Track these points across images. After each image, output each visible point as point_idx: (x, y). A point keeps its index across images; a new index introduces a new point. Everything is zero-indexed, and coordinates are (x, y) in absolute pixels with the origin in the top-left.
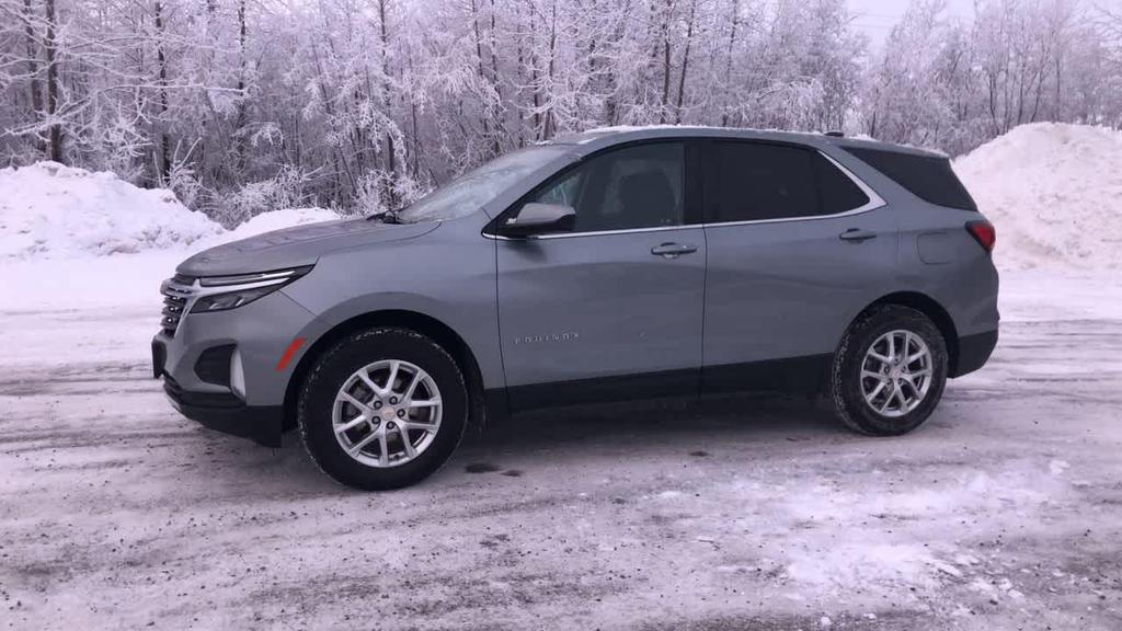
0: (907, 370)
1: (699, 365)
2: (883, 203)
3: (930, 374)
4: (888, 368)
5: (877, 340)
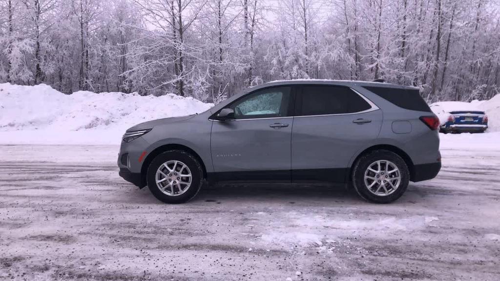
0: (388, 177)
1: (290, 169)
2: (377, 108)
3: (400, 179)
4: (378, 176)
5: (373, 164)
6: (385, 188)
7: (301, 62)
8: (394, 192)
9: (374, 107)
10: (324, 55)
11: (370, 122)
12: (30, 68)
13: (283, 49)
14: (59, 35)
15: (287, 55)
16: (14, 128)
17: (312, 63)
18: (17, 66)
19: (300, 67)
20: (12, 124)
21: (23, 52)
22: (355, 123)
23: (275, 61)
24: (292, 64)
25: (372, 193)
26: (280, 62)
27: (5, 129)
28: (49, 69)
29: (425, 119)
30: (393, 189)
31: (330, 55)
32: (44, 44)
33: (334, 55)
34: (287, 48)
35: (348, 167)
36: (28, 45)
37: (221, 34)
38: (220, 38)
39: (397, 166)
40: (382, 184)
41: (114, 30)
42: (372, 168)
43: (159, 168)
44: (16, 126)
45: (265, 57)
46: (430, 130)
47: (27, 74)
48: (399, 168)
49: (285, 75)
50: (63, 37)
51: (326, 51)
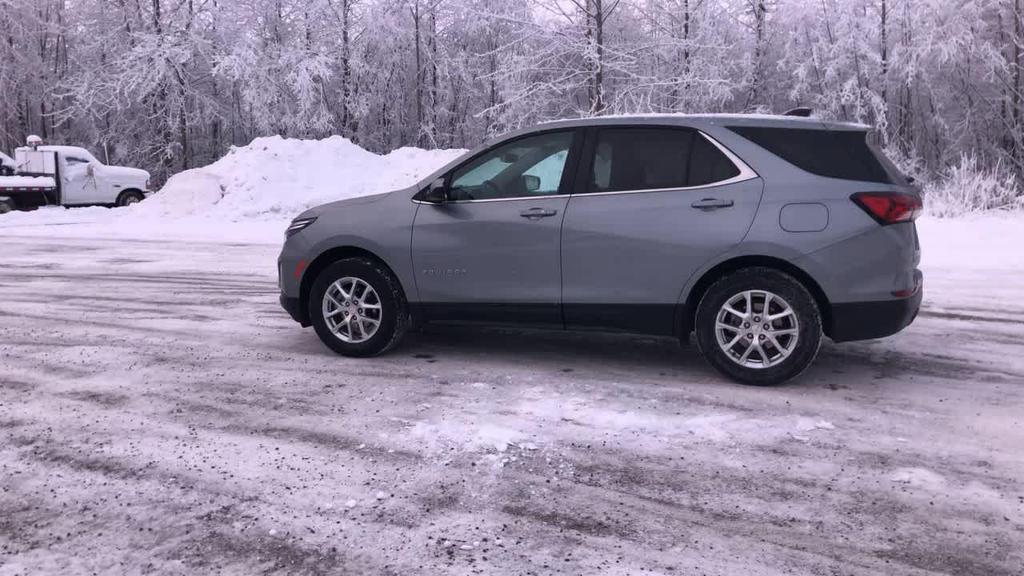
6: (762, 353)
7: (865, 69)
8: (781, 363)
9: (746, 173)
10: (924, 49)
11: (732, 204)
12: (330, 109)
13: (823, 42)
14: (377, 42)
15: (831, 55)
16: (278, 216)
17: (894, 71)
18: (308, 105)
19: (863, 82)
20: (276, 207)
21: (317, 79)
22: (698, 207)
23: (801, 71)
24: (842, 76)
25: (733, 362)
26: (816, 73)
27: (263, 217)
28: (361, 109)
29: (865, 200)
30: (782, 356)
31: (941, 50)
32: (355, 62)
33: (948, 51)
34: (832, 41)
35: (681, 302)
36: (321, 65)
37: (687, 18)
38: (686, 26)
39: (791, 304)
40: (756, 341)
41: (472, 28)
42: (735, 306)
43: (328, 290)
44: (283, 212)
45: (781, 63)
46: (877, 224)
47: (324, 119)
48: (794, 309)
49: (825, 101)
50: (383, 47)
51: (929, 41)
